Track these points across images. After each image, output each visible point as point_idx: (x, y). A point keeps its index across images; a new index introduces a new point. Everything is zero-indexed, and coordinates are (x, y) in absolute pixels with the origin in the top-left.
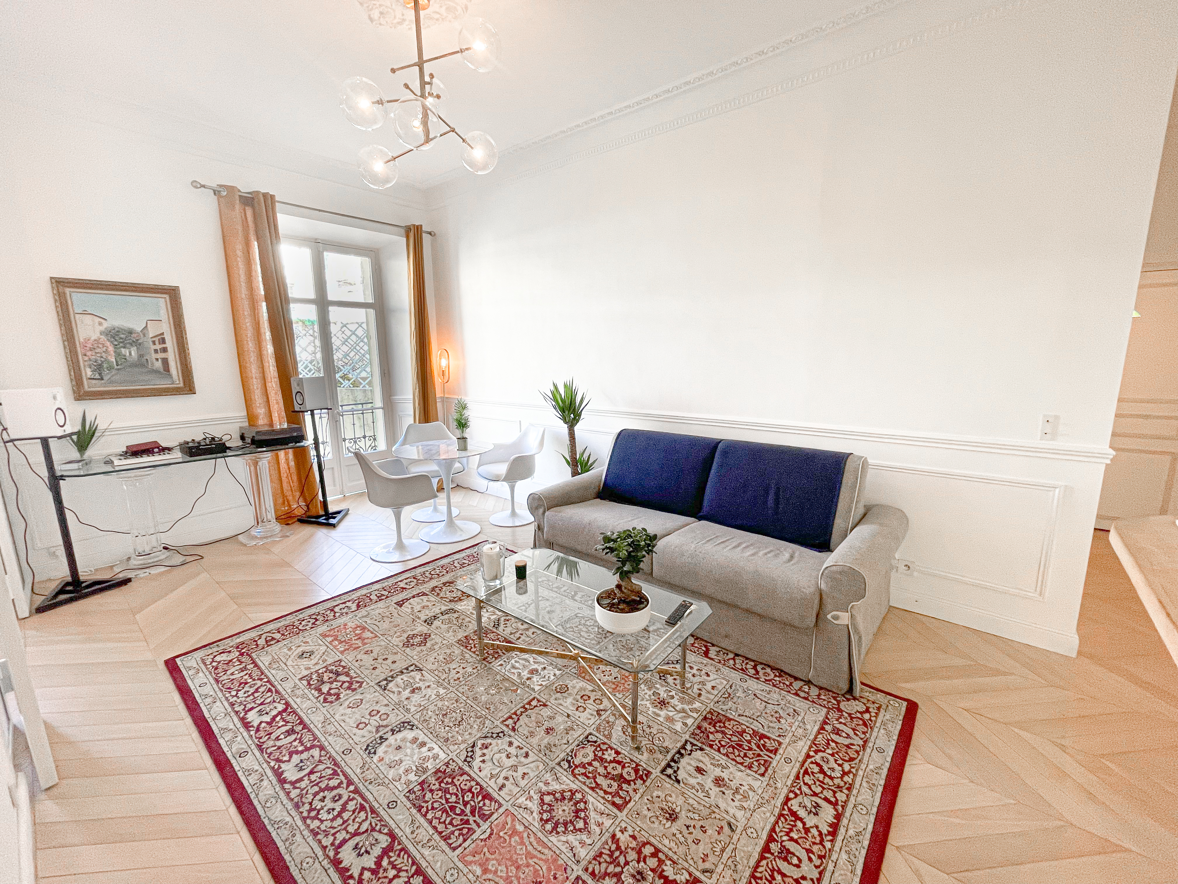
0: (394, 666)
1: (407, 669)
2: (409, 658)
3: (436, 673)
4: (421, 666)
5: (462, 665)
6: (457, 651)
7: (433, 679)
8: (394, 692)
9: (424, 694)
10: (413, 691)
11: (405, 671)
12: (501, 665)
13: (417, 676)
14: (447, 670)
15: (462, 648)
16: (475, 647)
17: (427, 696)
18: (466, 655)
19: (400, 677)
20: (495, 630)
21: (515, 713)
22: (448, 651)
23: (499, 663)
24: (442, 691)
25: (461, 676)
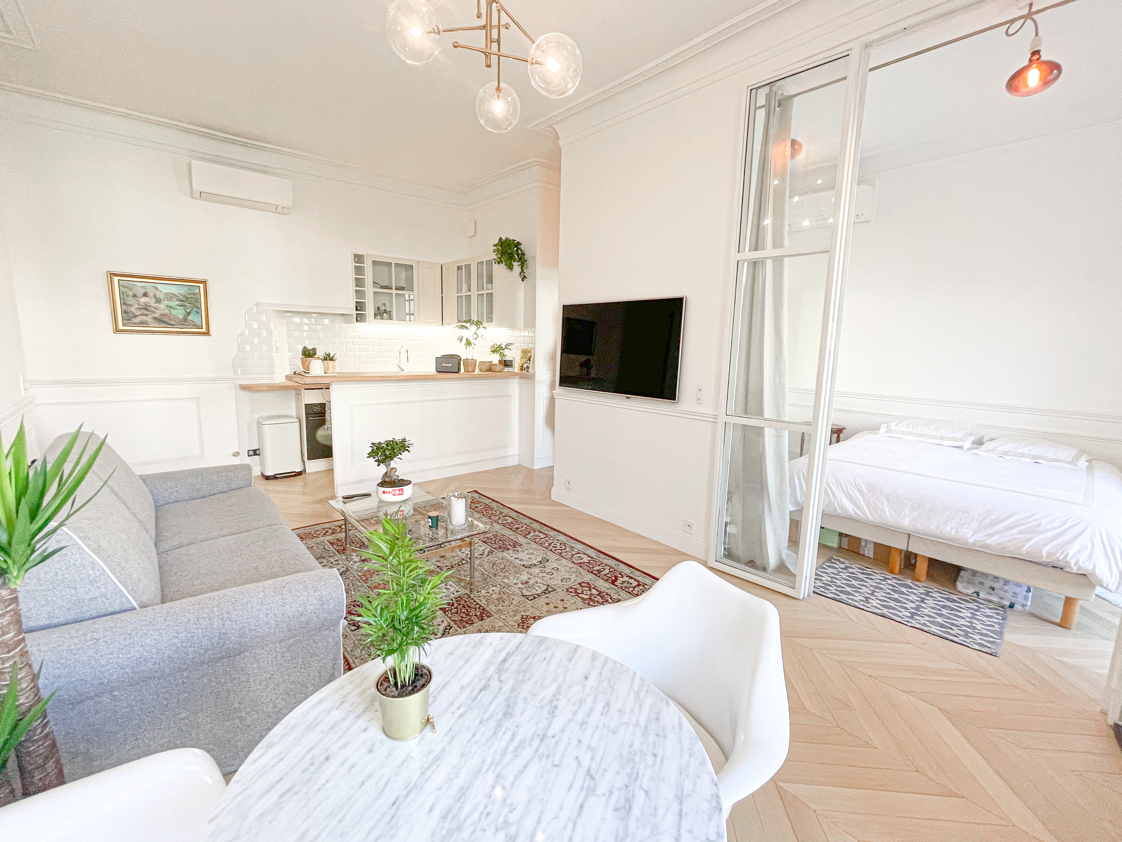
0: (547, 601)
1: (535, 598)
2: (534, 606)
3: (510, 593)
4: (523, 598)
5: (489, 595)
6: (492, 607)
7: (512, 588)
8: (540, 583)
9: (519, 580)
10: (527, 582)
11: (536, 596)
12: (457, 592)
13: (525, 592)
14: (502, 593)
15: (488, 609)
16: (476, 608)
17: (516, 579)
18: (484, 602)
19: (539, 592)
20: (452, 623)
21: (459, 565)
22: (500, 607)
23: (459, 593)
24: (506, 581)
25: (491, 587)
